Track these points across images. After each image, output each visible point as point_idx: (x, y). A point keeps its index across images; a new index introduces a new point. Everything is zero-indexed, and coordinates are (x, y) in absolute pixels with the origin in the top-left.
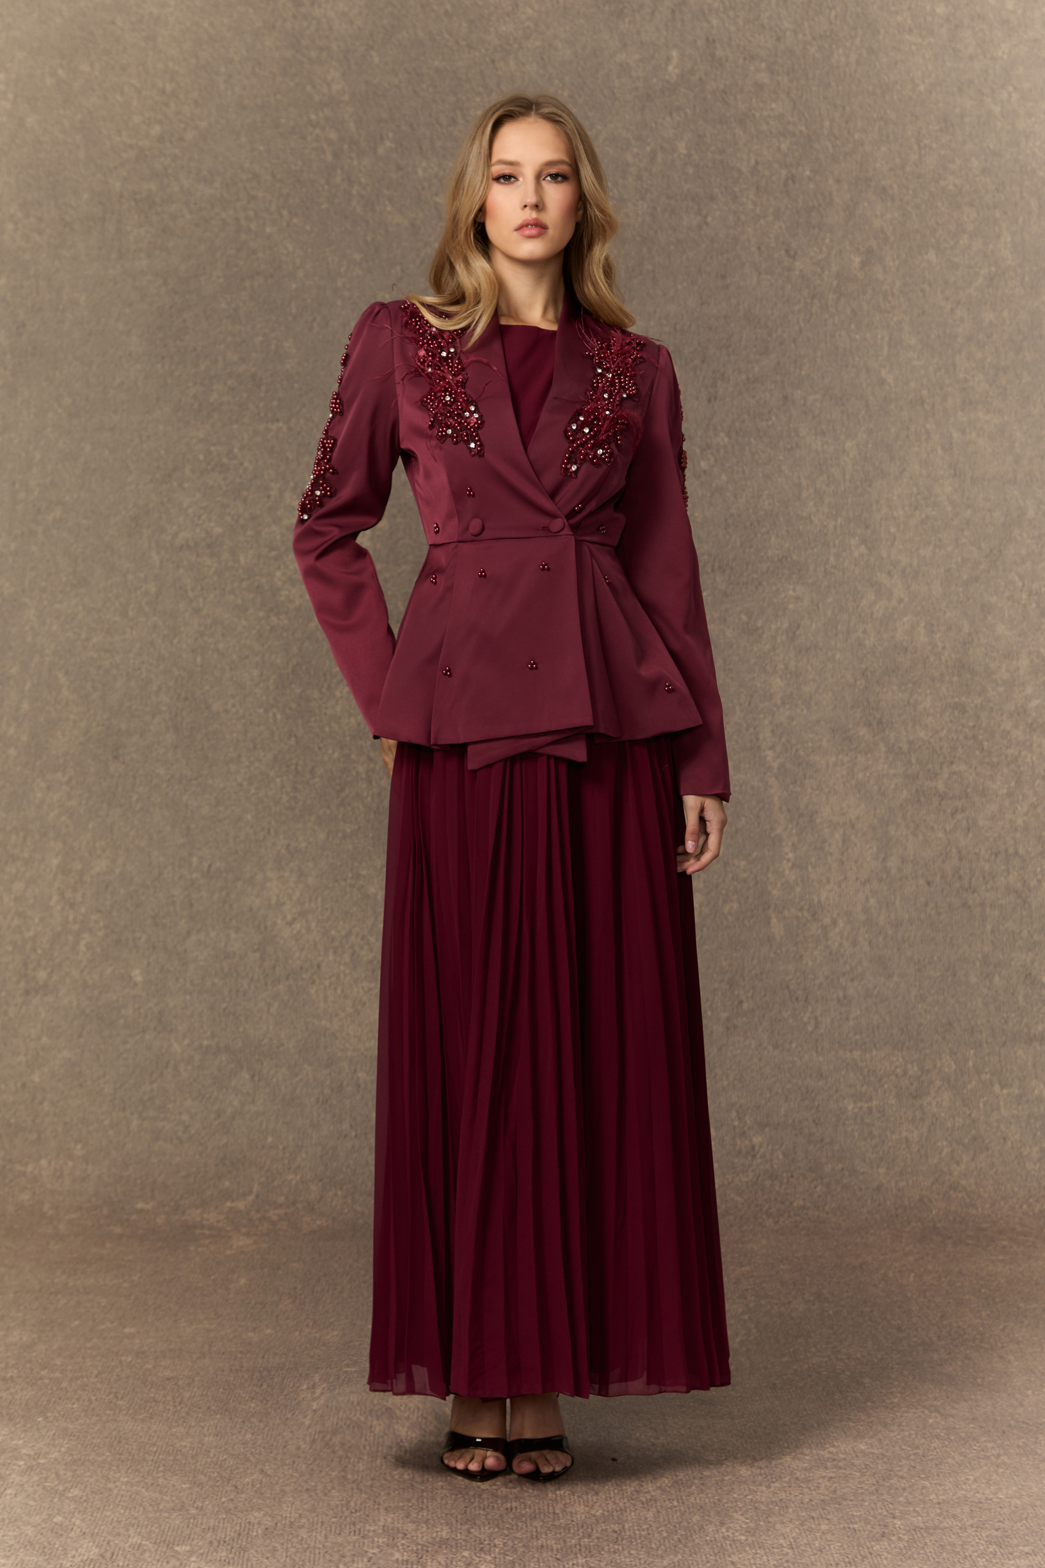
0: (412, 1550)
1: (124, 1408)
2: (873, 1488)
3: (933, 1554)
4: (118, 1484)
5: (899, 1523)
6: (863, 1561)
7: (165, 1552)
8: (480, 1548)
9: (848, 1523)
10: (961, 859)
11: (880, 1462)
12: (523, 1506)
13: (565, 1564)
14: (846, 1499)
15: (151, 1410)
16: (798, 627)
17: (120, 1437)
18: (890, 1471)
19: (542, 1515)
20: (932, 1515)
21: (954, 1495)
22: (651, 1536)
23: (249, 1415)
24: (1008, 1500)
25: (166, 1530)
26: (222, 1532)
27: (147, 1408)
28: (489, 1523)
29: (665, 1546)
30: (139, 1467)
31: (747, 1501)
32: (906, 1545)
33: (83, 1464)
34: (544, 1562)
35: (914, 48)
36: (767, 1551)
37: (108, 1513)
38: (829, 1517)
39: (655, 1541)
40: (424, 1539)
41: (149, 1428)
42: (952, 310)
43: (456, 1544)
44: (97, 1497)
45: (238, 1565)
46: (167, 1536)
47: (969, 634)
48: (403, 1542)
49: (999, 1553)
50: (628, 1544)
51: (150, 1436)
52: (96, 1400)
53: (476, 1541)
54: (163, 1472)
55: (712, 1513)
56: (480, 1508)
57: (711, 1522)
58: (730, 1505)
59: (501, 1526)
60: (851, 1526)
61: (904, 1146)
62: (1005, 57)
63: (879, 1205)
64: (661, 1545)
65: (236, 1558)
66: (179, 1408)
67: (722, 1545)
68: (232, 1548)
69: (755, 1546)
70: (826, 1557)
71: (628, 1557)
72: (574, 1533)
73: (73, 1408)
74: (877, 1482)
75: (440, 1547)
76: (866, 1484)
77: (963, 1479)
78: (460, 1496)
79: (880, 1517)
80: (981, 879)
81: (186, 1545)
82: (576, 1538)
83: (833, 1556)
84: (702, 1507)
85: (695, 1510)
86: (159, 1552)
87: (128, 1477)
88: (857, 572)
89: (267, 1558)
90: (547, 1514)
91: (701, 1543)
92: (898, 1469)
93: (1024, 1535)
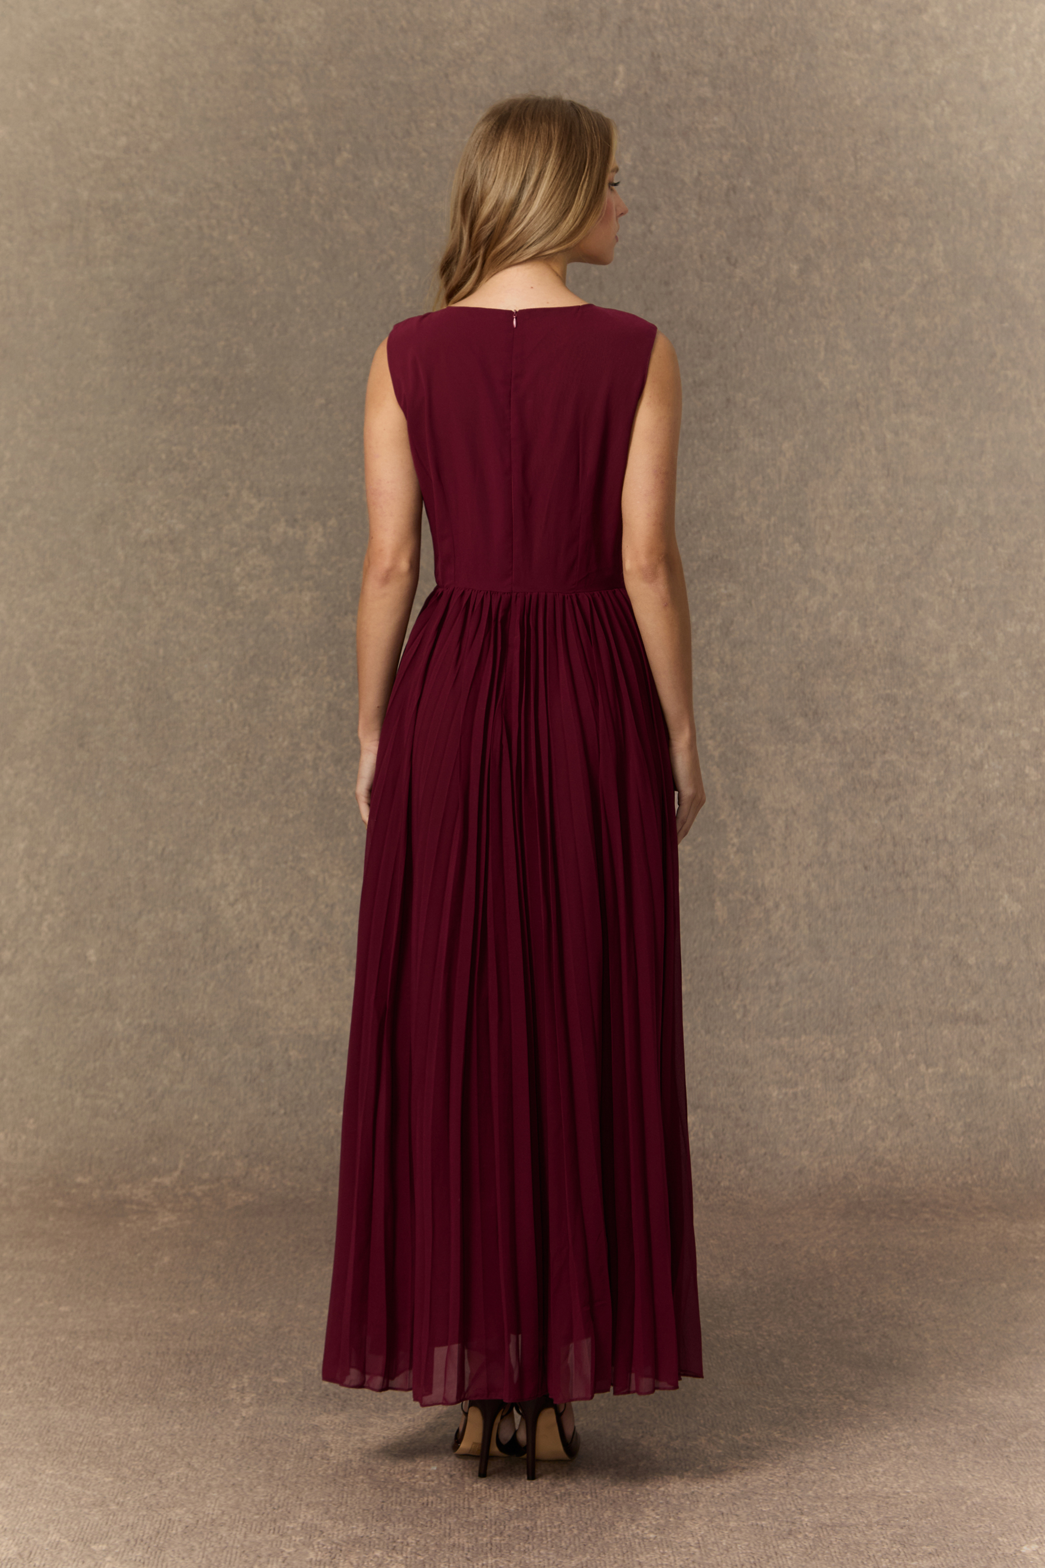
0: (327, 1549)
1: (55, 1394)
2: (784, 1481)
3: (837, 1554)
4: (43, 1476)
5: (806, 1519)
6: (768, 1562)
7: (82, 1551)
8: (393, 1547)
9: (756, 1520)
10: (895, 845)
11: (793, 1452)
12: (439, 1501)
13: (475, 1564)
14: (756, 1493)
15: (80, 1398)
16: (732, 622)
17: (49, 1426)
18: (802, 1462)
19: (457, 1510)
20: (839, 1511)
21: (862, 1489)
22: (562, 1534)
23: (178, 1405)
24: (915, 1495)
25: (85, 1527)
26: (140, 1530)
27: (76, 1396)
28: (404, 1520)
29: (575, 1545)
30: (64, 1459)
31: (660, 1494)
32: (811, 1544)
33: (12, 1454)
34: (454, 1562)
35: (850, 63)
36: (675, 1550)
37: (31, 1508)
38: (738, 1513)
39: (566, 1539)
40: (340, 1537)
41: (77, 1417)
42: (887, 316)
43: (370, 1542)
44: (22, 1491)
45: (152, 1565)
46: (85, 1533)
47: (901, 628)
48: (319, 1540)
49: (902, 1553)
50: (539, 1542)
51: (78, 1425)
52: (31, 1385)
53: (389, 1539)
54: (87, 1464)
55: (624, 1508)
56: (396, 1503)
57: (622, 1518)
58: (642, 1498)
59: (415, 1523)
60: (759, 1523)
61: (828, 1128)
62: (939, 72)
63: (800, 1187)
64: (570, 1544)
65: (151, 1558)
66: (106, 1396)
67: (631, 1543)
68: (149, 1547)
69: (663, 1545)
70: (732, 1557)
71: (538, 1557)
72: (486, 1531)
73: (8, 1394)
74: (788, 1475)
75: (354, 1546)
76: (778, 1477)
77: (872, 1471)
78: (379, 1490)
79: (788, 1513)
80: (913, 864)
81: (103, 1544)
82: (489, 1535)
83: (739, 1556)
84: (614, 1502)
85: (608, 1505)
86: (75, 1551)
87: (53, 1469)
88: (790, 569)
89: (183, 1558)
90: (462, 1509)
91: (610, 1541)
92: (809, 1460)
93: (928, 1533)
